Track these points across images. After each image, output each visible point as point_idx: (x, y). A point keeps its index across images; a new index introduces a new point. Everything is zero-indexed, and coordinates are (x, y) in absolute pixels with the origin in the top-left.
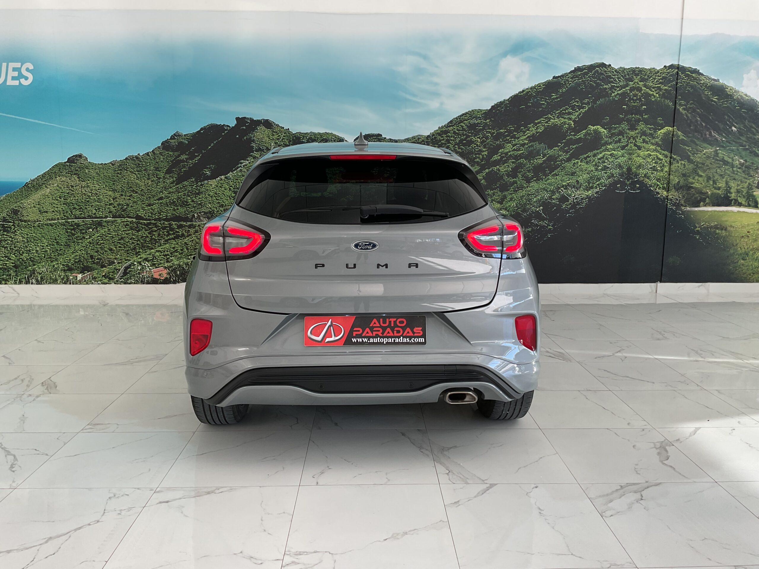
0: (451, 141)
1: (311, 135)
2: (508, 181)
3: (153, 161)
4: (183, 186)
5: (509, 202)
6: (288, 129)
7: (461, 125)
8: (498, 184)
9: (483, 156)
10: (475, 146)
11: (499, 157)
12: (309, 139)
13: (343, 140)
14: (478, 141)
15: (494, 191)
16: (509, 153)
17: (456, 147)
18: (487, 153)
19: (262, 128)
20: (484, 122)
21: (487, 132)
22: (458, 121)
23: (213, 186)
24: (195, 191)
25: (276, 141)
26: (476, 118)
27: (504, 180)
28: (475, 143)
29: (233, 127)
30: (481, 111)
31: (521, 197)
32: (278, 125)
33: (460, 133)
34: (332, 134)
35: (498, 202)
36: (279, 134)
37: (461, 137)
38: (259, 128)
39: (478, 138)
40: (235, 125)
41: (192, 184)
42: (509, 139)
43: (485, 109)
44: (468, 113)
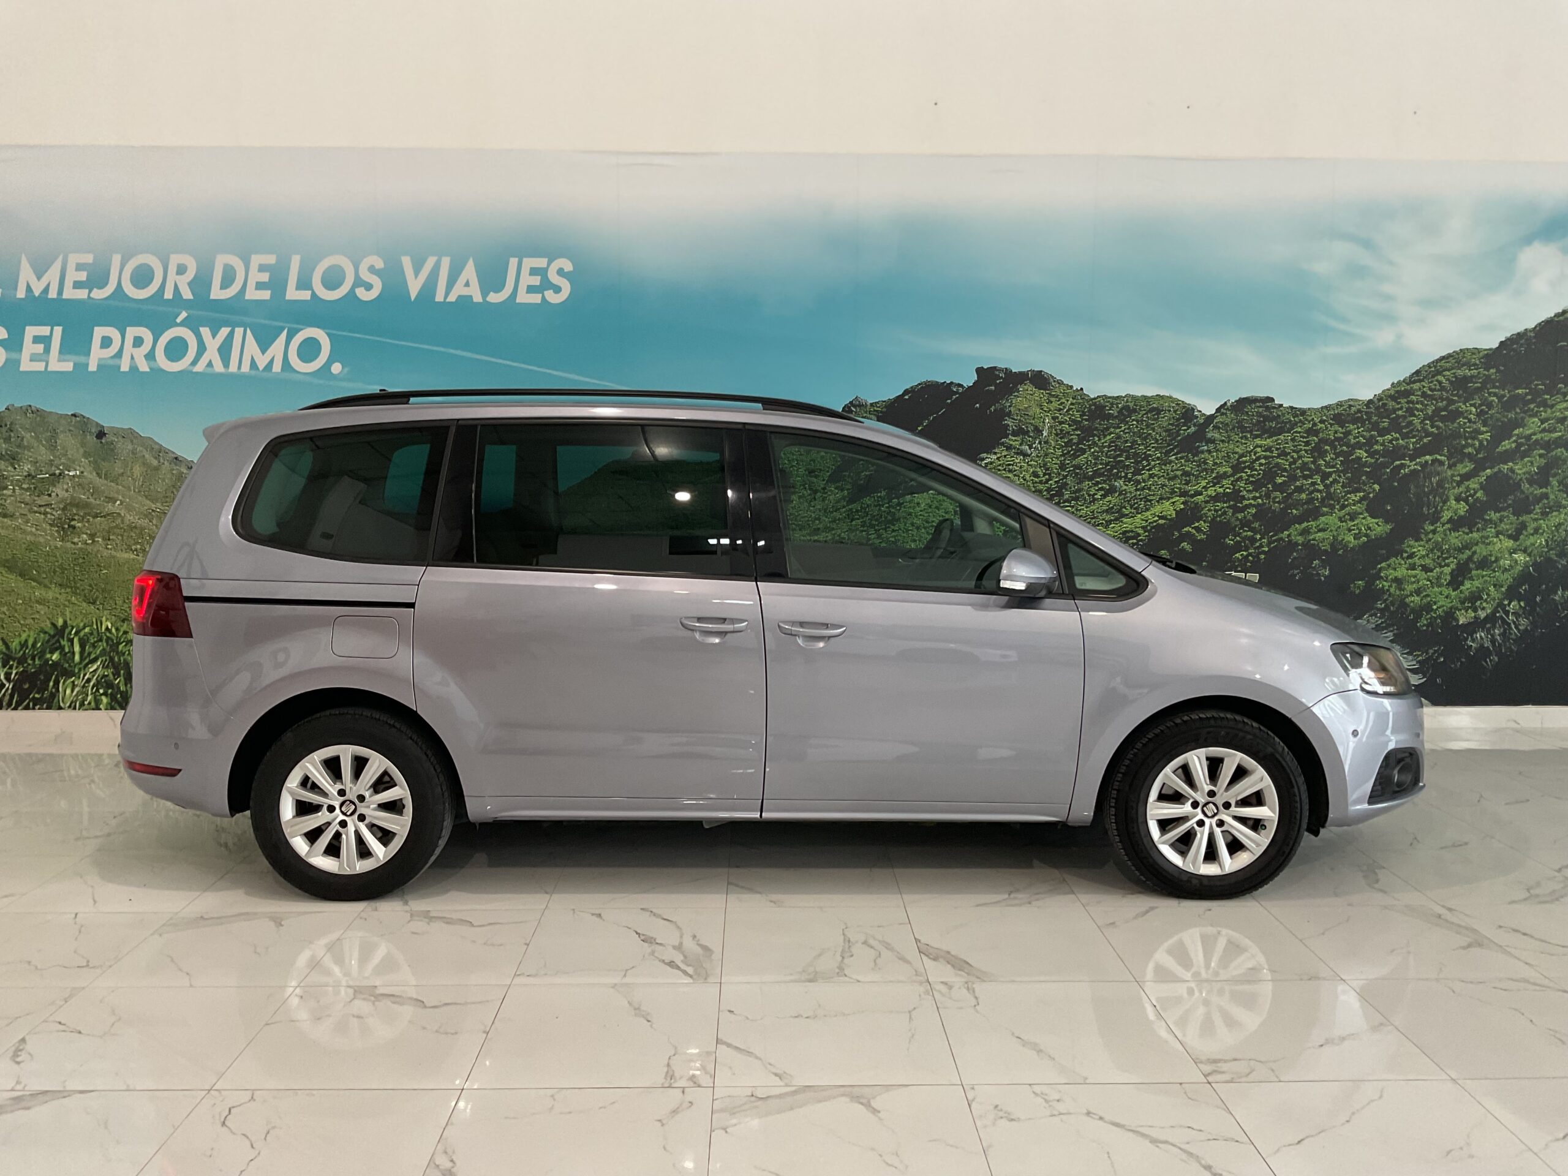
0: (1416, 412)
1: (1127, 401)
2: (1532, 493)
3: (804, 458)
4: (861, 507)
5: (1531, 537)
6: (1082, 389)
7: (1437, 381)
8: (1510, 499)
9: (1481, 443)
10: (1466, 421)
11: (1514, 445)
12: (1123, 408)
13: (1193, 410)
14: (1471, 411)
15: (1502, 513)
16: (1534, 438)
17: (1427, 424)
18: (1490, 436)
19: (1027, 388)
20: (1485, 375)
21: (1489, 394)
22: (1433, 371)
23: (922, 506)
24: (886, 518)
25: (1055, 413)
26: (1469, 365)
27: (1522, 492)
28: (1465, 415)
29: (969, 387)
30: (1479, 352)
31: (1556, 527)
32: (1060, 383)
33: (1435, 395)
34: (1171, 397)
35: (1510, 537)
36: (1063, 401)
37: (1437, 402)
38: (1021, 389)
39: (1471, 405)
40: (974, 383)
41: (881, 503)
42: (1533, 410)
43: (1488, 348)
44: (1452, 356)
